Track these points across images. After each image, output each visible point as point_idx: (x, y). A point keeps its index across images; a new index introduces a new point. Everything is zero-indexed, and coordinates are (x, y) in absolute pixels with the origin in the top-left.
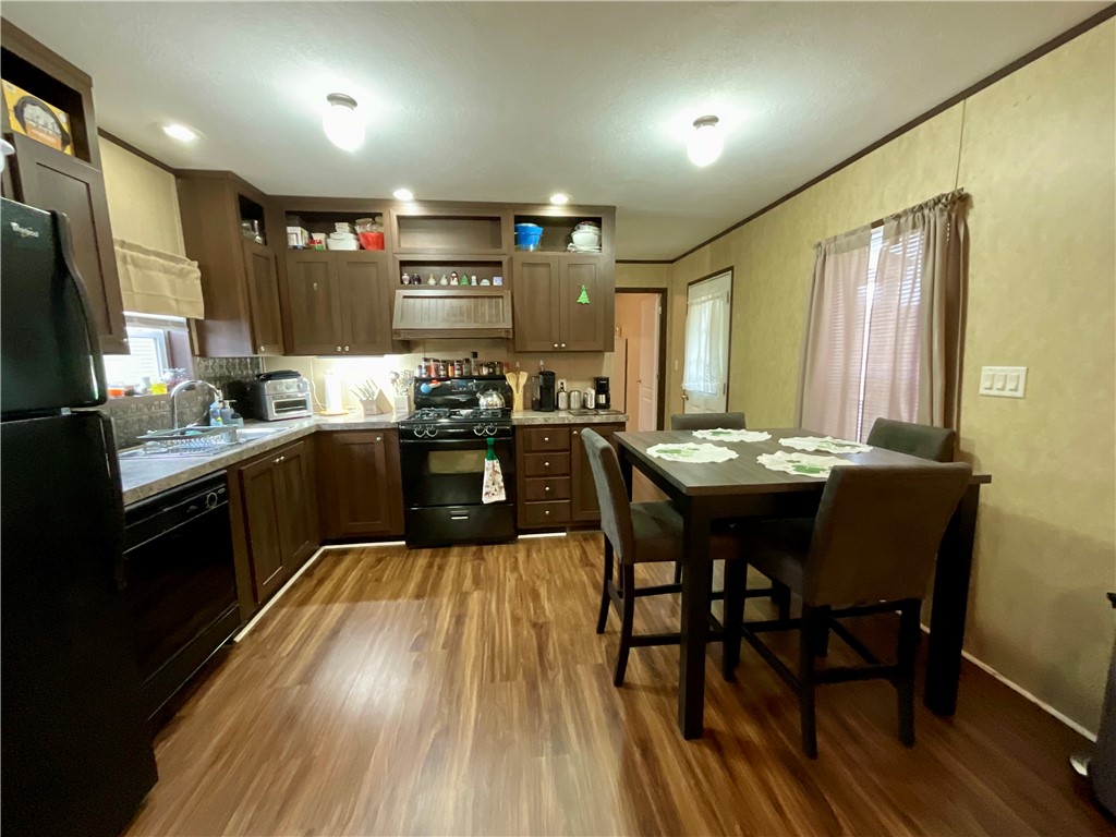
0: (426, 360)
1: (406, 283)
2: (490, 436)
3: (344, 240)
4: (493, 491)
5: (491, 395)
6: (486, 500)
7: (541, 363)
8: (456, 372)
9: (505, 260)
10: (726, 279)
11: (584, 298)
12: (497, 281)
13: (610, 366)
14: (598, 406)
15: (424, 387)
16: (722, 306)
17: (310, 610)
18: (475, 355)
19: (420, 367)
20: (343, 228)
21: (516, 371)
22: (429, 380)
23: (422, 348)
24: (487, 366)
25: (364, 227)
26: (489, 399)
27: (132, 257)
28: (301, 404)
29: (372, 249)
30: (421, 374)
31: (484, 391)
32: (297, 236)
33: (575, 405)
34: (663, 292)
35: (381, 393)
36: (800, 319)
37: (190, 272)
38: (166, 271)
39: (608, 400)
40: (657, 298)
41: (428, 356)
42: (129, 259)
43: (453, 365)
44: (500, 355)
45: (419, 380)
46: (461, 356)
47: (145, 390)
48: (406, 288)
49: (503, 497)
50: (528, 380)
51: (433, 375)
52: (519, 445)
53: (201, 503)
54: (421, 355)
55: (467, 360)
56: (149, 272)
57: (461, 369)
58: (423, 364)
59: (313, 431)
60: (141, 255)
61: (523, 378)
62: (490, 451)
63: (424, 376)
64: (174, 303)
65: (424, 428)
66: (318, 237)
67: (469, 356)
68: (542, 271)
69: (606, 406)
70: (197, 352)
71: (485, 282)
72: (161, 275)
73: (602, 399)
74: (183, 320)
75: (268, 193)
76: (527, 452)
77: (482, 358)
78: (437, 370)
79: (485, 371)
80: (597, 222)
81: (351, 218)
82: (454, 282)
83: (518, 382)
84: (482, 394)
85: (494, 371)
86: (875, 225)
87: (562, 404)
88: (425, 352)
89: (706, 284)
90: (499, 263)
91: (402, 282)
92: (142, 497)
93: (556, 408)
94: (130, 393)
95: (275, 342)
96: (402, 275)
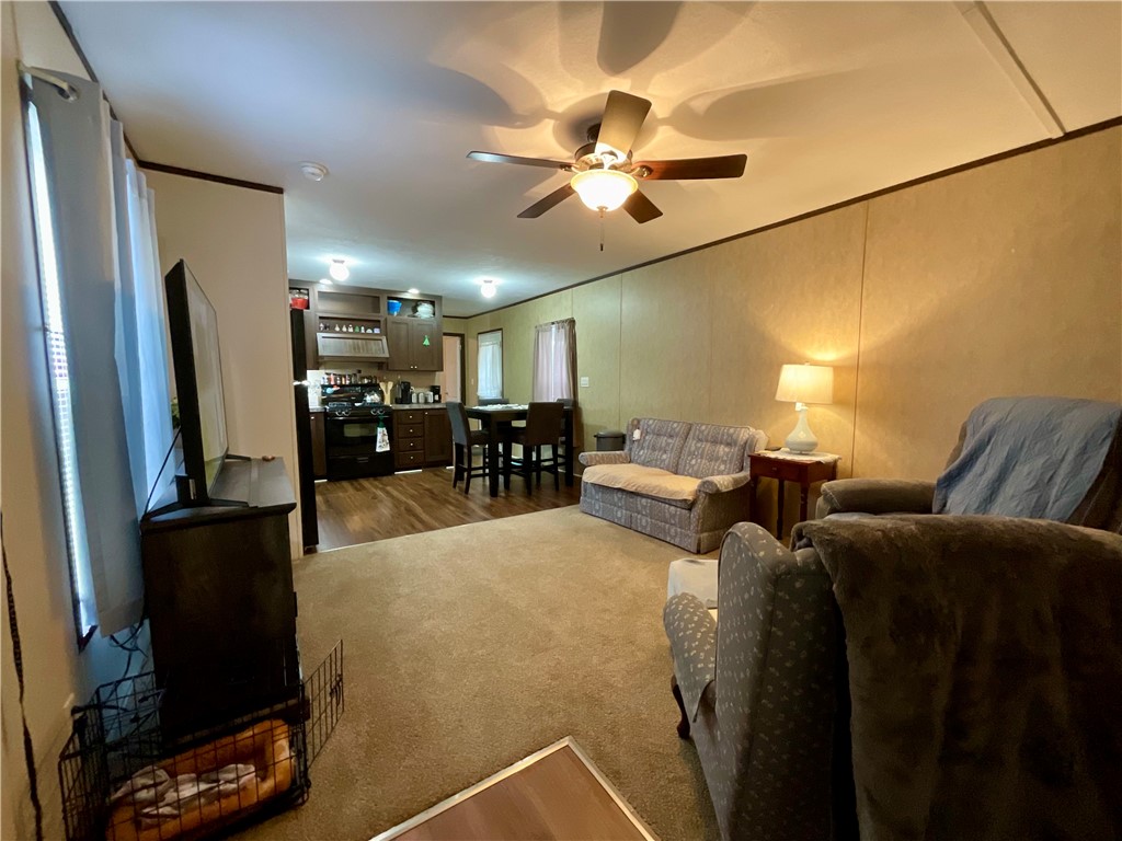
0: (327, 374)
1: (322, 329)
4: (382, 445)
5: (372, 395)
6: (378, 450)
7: (399, 377)
8: (348, 382)
9: (382, 320)
10: (499, 334)
11: (426, 342)
12: (377, 331)
13: (439, 379)
14: (435, 401)
15: (329, 390)
16: (497, 349)
18: (360, 372)
21: (386, 382)
22: (332, 386)
24: (367, 378)
25: (294, 295)
26: (371, 397)
30: (326, 383)
31: (370, 393)
33: (421, 400)
34: (462, 336)
36: (531, 357)
39: (440, 397)
40: (457, 340)
41: (328, 371)
43: (345, 377)
44: (374, 372)
46: (350, 372)
48: (322, 332)
49: (388, 449)
50: (392, 387)
51: (332, 383)
52: (395, 421)
54: (324, 371)
55: (353, 375)
57: (350, 380)
58: (326, 377)
61: (390, 385)
62: (381, 423)
63: (328, 384)
65: (342, 411)
67: (354, 372)
68: (404, 326)
69: (439, 401)
71: (369, 331)
73: (437, 397)
76: (400, 424)
77: (363, 374)
78: (336, 380)
79: (366, 381)
80: (432, 303)
82: (351, 330)
83: (387, 387)
84: (366, 394)
85: (371, 381)
86: (553, 323)
87: (414, 400)
88: (326, 369)
89: (488, 335)
90: (379, 321)
91: (320, 329)
93: (410, 402)
96: (320, 324)
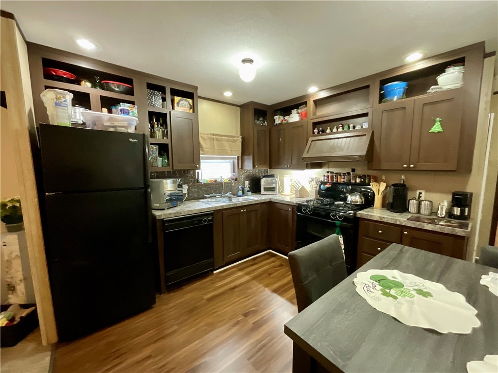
0: (328, 172)
1: (316, 133)
2: (338, 220)
3: (295, 117)
5: (356, 195)
7: (403, 177)
8: (342, 180)
9: (370, 111)
11: (437, 128)
12: (366, 125)
15: (323, 187)
17: (240, 273)
18: (353, 170)
19: (325, 176)
20: (294, 111)
22: (327, 183)
23: (327, 166)
24: (360, 177)
25: (302, 110)
26: (353, 198)
27: (216, 139)
28: (273, 189)
29: (305, 119)
30: (325, 180)
32: (278, 119)
35: (303, 187)
37: (237, 140)
38: (228, 141)
41: (330, 170)
42: (215, 139)
43: (340, 176)
44: (369, 171)
45: (323, 183)
46: (345, 170)
47: (221, 180)
48: (316, 136)
50: (386, 188)
51: (330, 181)
53: (200, 221)
54: (327, 170)
55: (349, 173)
56: (221, 142)
57: (345, 178)
58: (326, 174)
59: (267, 201)
60: (219, 137)
61: (383, 186)
62: (338, 229)
63: (326, 181)
64: (230, 152)
65: (307, 208)
66: (286, 118)
67: (350, 171)
68: (400, 112)
70: (240, 167)
71: (358, 127)
72: (226, 142)
73: (457, 211)
74: (236, 157)
75: (269, 105)
76: (365, 236)
77: (357, 172)
78: (332, 178)
79: (358, 180)
81: (297, 107)
82: (340, 130)
84: (350, 194)
85: (365, 180)
87: (411, 208)
88: (328, 168)
90: (367, 113)
91: (314, 133)
92: (177, 215)
93: (404, 210)
94: (216, 181)
95: (265, 164)
96: (314, 129)
